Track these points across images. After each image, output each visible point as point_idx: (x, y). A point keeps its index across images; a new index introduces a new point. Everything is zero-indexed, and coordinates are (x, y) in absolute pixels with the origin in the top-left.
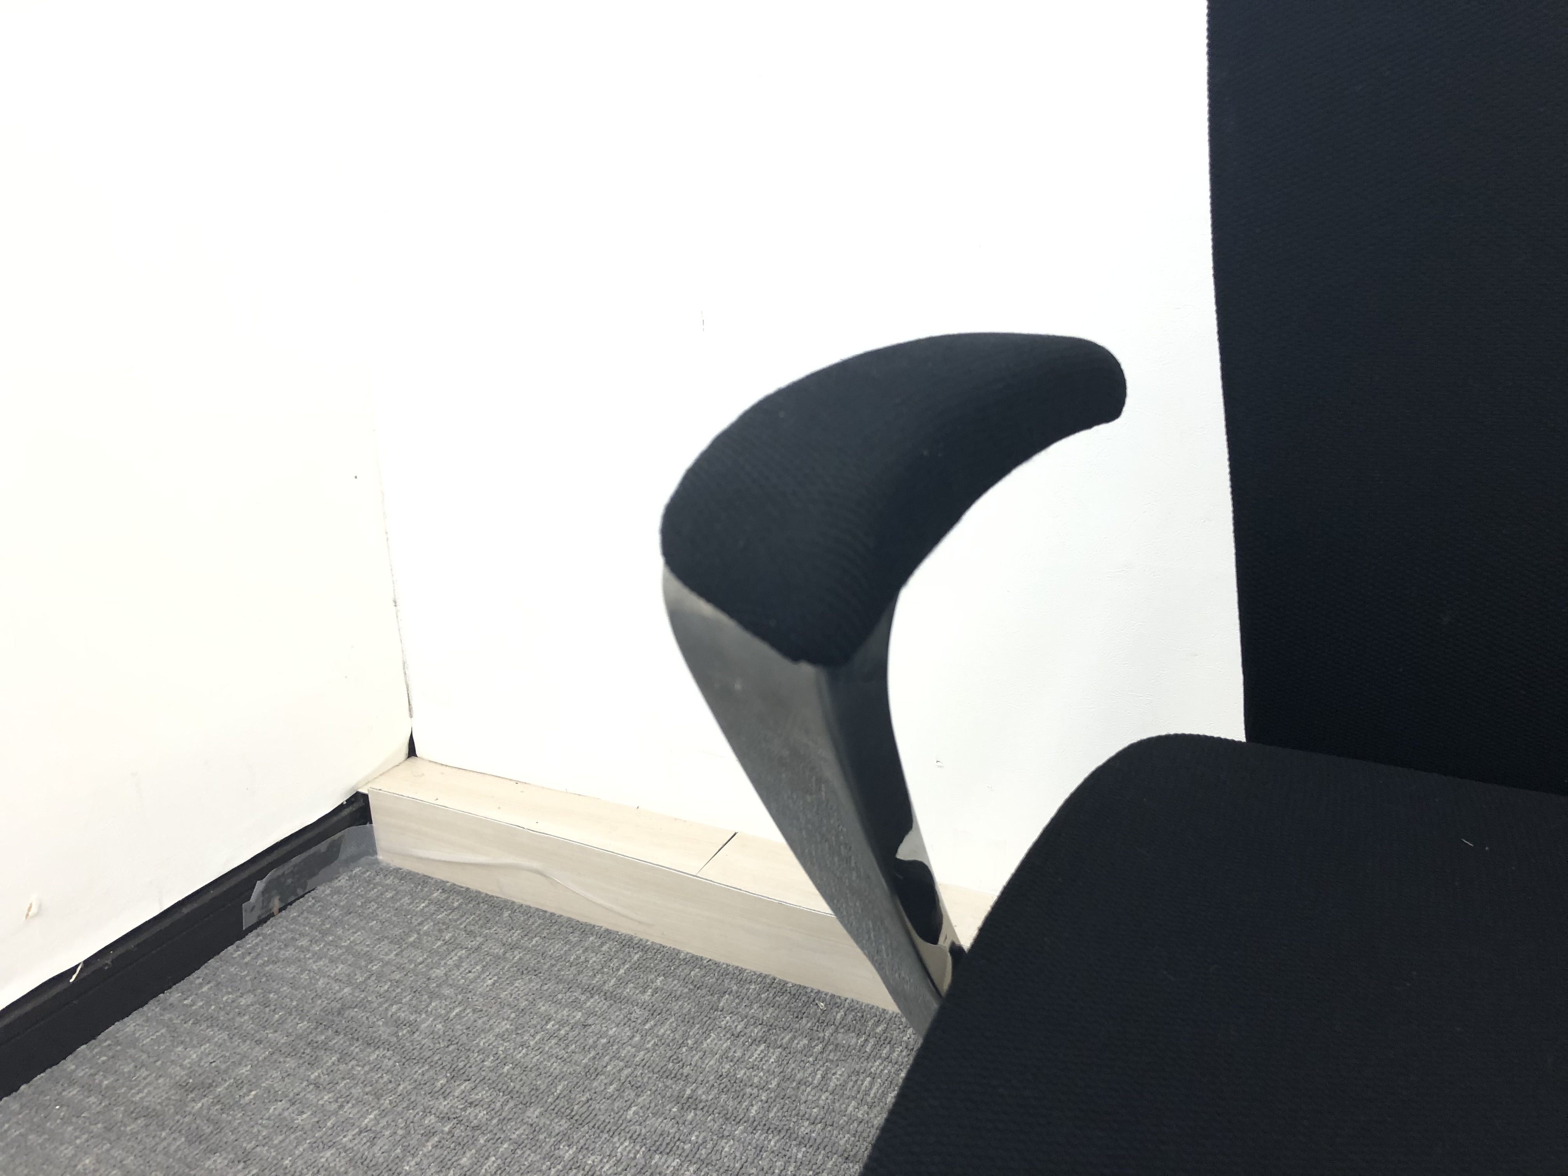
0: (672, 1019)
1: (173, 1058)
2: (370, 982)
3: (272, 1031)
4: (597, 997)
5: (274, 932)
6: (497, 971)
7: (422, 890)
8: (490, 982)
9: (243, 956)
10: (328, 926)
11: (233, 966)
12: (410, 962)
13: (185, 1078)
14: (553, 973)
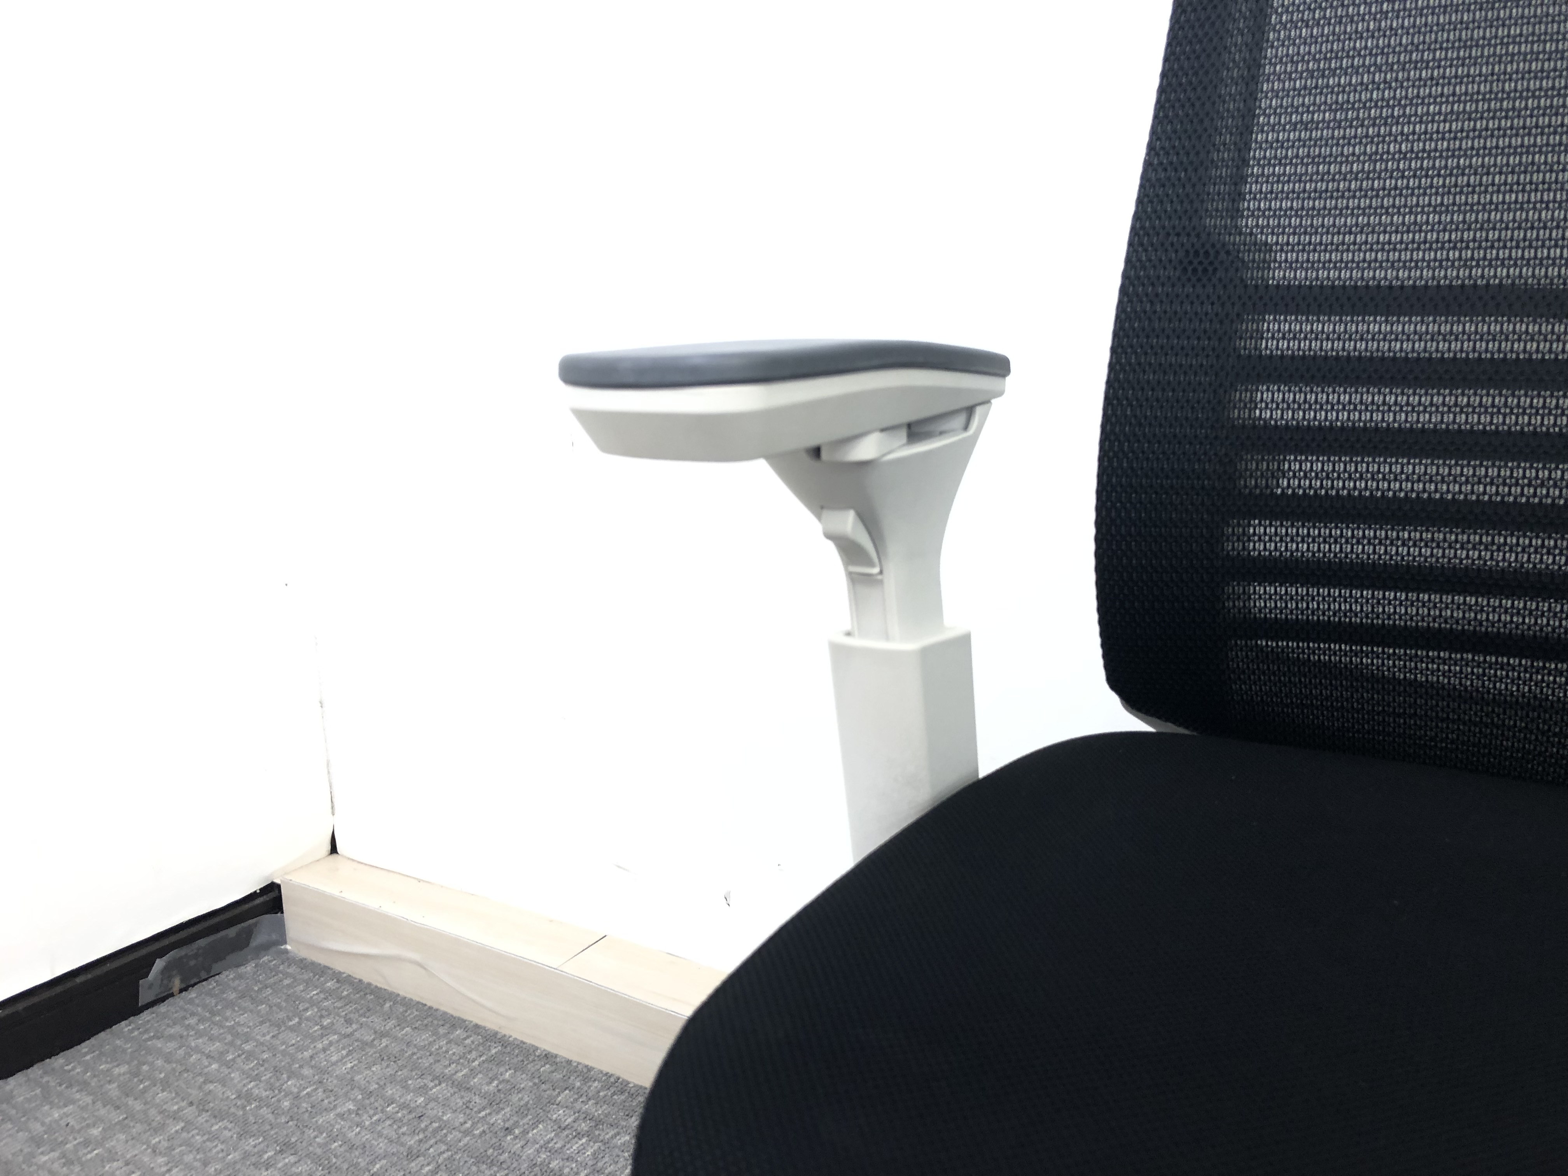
0: (508, 1110)
1: (37, 1115)
3: (133, 1099)
5: (168, 1011)
6: (360, 1055)
7: (318, 979)
8: (349, 1065)
9: (131, 1031)
10: (219, 1007)
11: (121, 1038)
12: (283, 1043)
14: (411, 1060)
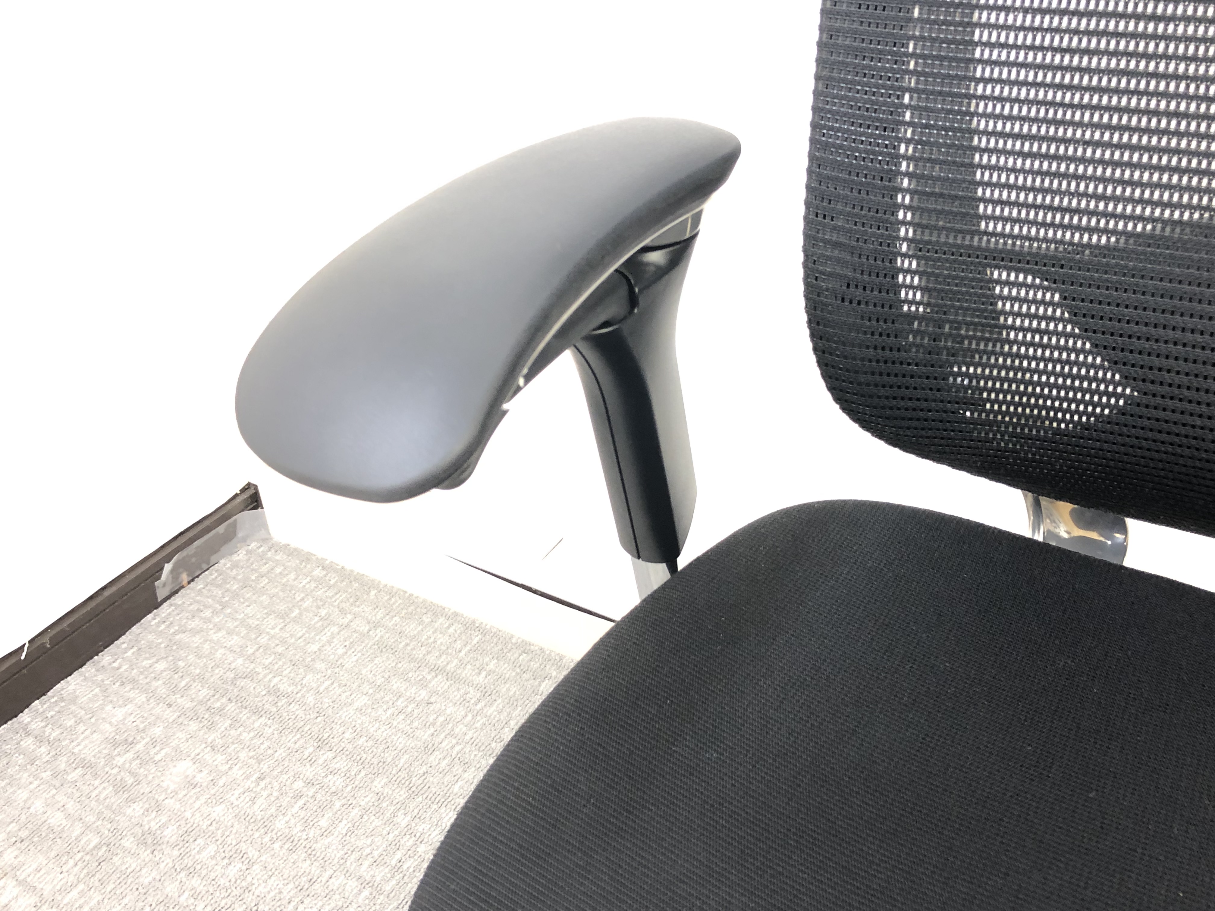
0: (500, 701)
1: (104, 716)
2: (258, 654)
3: (179, 696)
4: (440, 677)
5: (184, 603)
6: (361, 647)
7: (305, 567)
8: (354, 658)
9: (158, 625)
10: (227, 599)
11: (150, 633)
12: (292, 636)
13: (113, 734)
14: (407, 651)
